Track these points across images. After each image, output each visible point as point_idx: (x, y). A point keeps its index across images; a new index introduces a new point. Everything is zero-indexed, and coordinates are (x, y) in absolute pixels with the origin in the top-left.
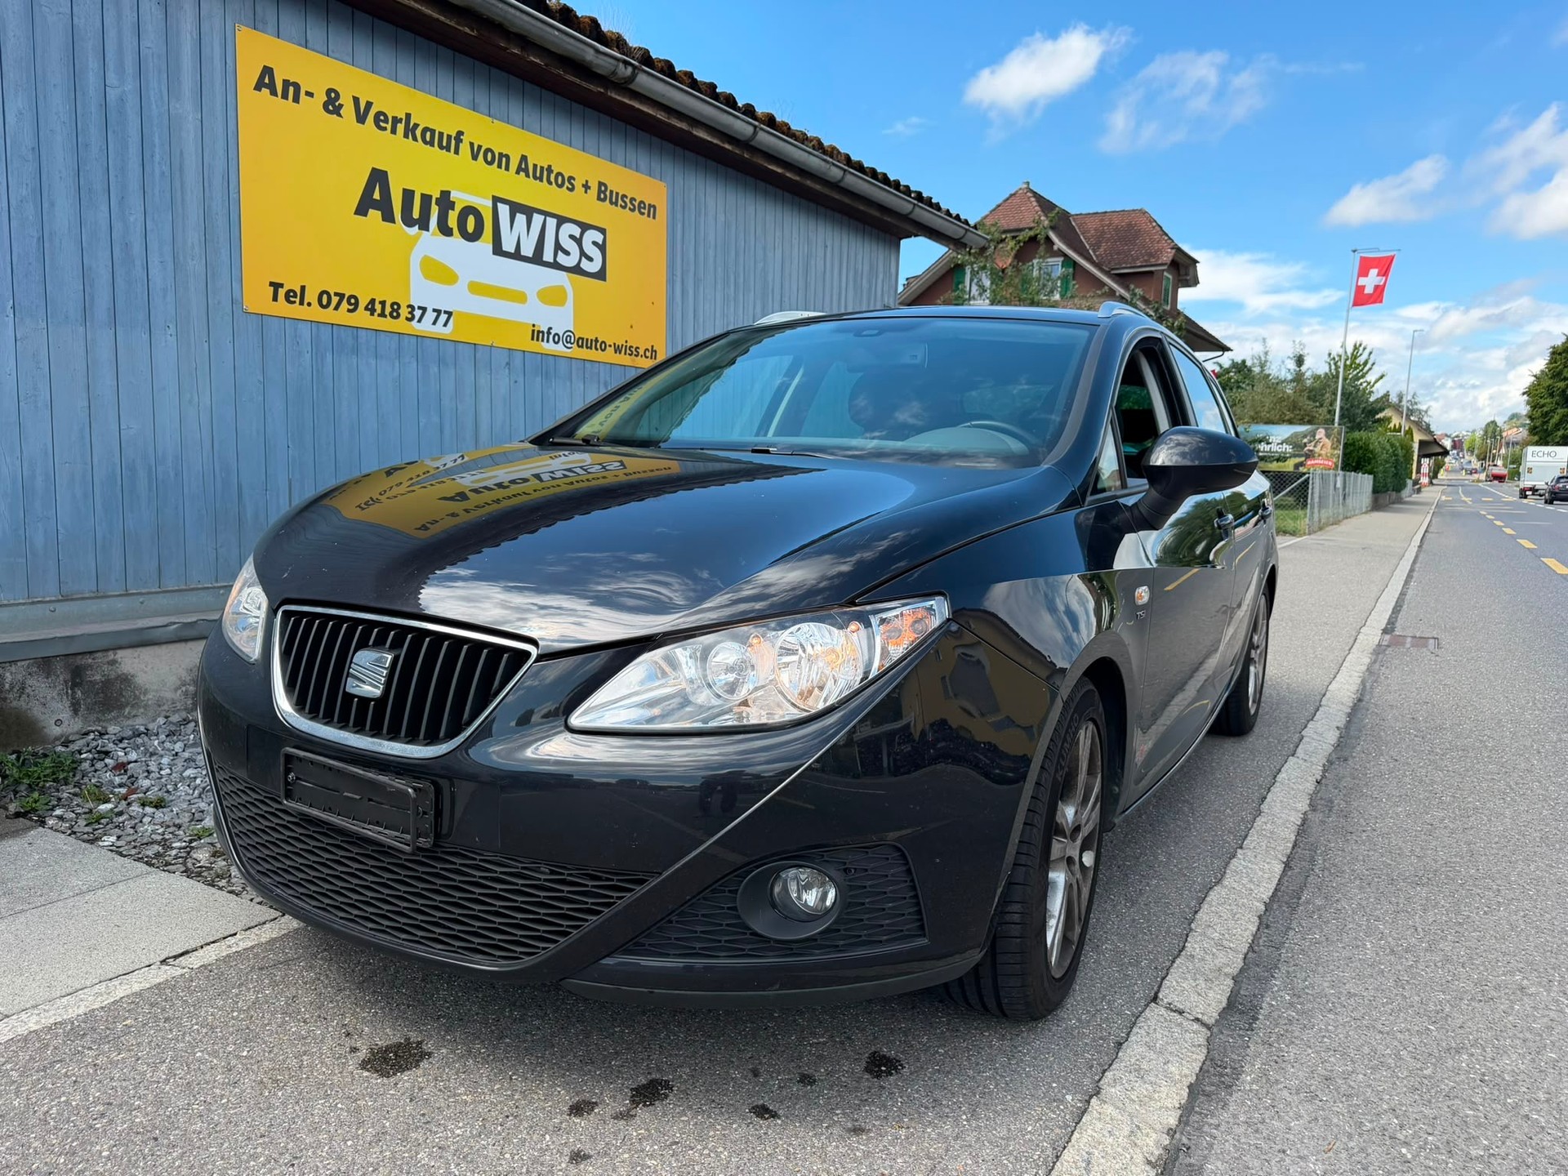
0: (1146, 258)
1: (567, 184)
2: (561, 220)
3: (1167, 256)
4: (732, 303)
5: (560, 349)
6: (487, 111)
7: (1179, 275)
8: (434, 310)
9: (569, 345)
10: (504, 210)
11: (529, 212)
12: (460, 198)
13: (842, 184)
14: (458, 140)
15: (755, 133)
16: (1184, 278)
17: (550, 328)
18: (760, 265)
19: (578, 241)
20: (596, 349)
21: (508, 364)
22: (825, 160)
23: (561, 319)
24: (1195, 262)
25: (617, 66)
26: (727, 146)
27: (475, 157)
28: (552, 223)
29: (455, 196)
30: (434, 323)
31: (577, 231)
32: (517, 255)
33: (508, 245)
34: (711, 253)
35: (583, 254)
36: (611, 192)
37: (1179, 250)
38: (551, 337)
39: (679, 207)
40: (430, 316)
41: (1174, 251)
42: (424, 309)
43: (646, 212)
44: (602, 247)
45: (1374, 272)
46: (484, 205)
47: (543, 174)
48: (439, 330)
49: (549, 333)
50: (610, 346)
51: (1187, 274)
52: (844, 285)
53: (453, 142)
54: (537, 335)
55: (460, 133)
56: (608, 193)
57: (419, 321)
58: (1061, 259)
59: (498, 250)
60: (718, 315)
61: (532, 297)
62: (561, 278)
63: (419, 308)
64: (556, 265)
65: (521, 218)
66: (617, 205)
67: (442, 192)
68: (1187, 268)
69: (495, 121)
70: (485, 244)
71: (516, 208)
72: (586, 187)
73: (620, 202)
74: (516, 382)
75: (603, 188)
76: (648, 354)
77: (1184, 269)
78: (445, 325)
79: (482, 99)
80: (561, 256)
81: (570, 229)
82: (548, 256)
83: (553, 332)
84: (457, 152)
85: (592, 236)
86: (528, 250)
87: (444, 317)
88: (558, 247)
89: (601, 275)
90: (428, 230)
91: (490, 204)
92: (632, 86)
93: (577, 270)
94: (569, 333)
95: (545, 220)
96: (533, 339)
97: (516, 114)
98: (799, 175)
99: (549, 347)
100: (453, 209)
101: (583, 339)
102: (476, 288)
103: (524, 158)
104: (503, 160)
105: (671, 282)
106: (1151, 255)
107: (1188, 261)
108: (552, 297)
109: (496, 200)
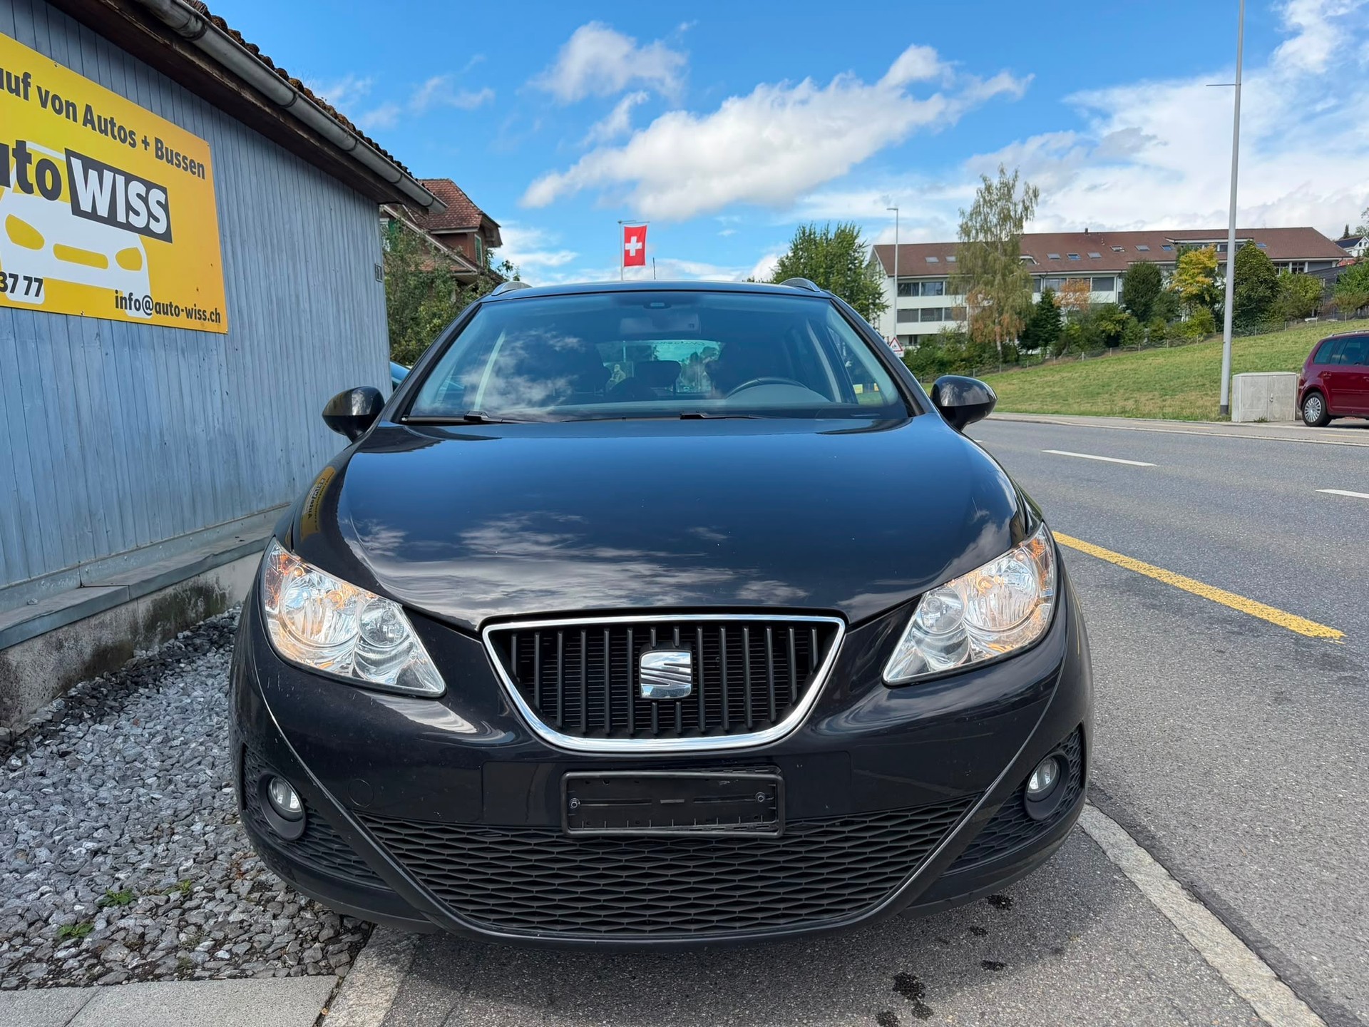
0: (458, 221)
1: (129, 139)
2: (129, 178)
3: (476, 221)
4: (271, 263)
5: (140, 316)
6: (48, 53)
7: (485, 237)
8: (26, 278)
9: (149, 311)
10: (77, 165)
11: (100, 167)
12: (38, 150)
13: (352, 153)
14: (27, 85)
15: (294, 99)
16: (490, 239)
17: (131, 294)
18: (287, 227)
19: (145, 200)
20: (172, 315)
21: (98, 335)
22: (343, 129)
23: (138, 284)
24: (497, 226)
25: (189, 19)
26: (267, 109)
27: (44, 105)
28: (120, 180)
29: (30, 147)
30: (27, 293)
31: (142, 189)
32: (93, 216)
33: (86, 206)
34: (250, 213)
35: (150, 214)
36: (167, 149)
37: (485, 216)
38: (133, 303)
39: (221, 167)
40: (22, 284)
41: (481, 216)
42: (15, 277)
43: (196, 171)
44: (165, 207)
45: (634, 239)
46: (59, 159)
47: (106, 127)
48: (32, 301)
49: (130, 299)
50: (183, 310)
51: (492, 237)
52: (346, 246)
53: (21, 85)
54: (121, 302)
55: (27, 76)
56: (164, 150)
57: (12, 291)
58: (388, 220)
59: (77, 210)
60: (262, 276)
61: (112, 262)
62: (134, 240)
63: (11, 276)
64: (128, 226)
65: (93, 174)
66: (172, 164)
67: (17, 142)
68: (491, 231)
69: (58, 64)
70: (64, 203)
71: (89, 164)
72: (145, 142)
73: (175, 160)
74: (107, 354)
75: (159, 146)
76: (214, 317)
77: (489, 232)
78: (37, 295)
79: (42, 39)
80: (132, 217)
81: (136, 188)
82: (121, 217)
83: (134, 298)
84: (26, 97)
85: (156, 195)
86: (103, 211)
87: (35, 285)
88: (129, 207)
89: (166, 236)
90: (9, 186)
91: (63, 157)
92: (197, 42)
93: (146, 231)
94: (149, 300)
95: (114, 177)
96: (117, 307)
97: (76, 60)
98: (319, 141)
99: (132, 314)
100: (31, 163)
101: (159, 304)
102: (63, 252)
103: (88, 108)
104: (67, 109)
105: (223, 243)
106: (463, 219)
107: (493, 226)
108: (129, 260)
109: (69, 154)
